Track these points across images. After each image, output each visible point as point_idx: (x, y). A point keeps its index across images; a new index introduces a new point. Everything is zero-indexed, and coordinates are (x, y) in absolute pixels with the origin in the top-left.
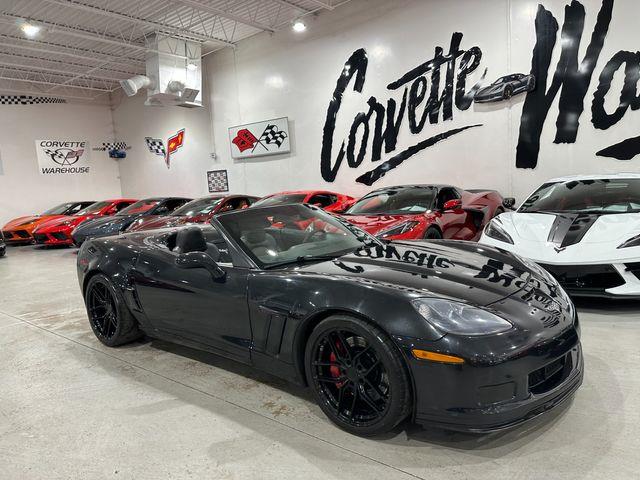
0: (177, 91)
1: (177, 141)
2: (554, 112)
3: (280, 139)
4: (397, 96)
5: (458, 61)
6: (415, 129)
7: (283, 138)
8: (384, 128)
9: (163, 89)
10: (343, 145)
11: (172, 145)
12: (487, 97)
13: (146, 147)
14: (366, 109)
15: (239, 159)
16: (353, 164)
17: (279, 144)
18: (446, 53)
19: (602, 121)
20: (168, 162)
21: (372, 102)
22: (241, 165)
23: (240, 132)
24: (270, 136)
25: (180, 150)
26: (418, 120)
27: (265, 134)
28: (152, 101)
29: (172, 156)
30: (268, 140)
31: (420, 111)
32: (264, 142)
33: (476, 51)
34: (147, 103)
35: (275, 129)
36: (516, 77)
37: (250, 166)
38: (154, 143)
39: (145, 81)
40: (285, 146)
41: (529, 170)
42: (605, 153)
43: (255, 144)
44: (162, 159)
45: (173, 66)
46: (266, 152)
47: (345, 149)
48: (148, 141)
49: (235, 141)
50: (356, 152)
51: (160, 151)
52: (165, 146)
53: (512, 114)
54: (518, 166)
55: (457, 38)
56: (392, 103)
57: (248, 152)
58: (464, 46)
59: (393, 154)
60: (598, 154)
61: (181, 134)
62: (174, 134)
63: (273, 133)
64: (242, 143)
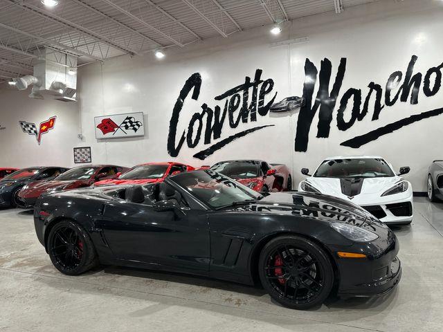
0: (59, 88)
1: (48, 125)
2: (316, 120)
3: (136, 127)
4: (222, 104)
5: (260, 86)
6: (233, 126)
7: (139, 126)
8: (213, 123)
9: (48, 87)
10: (184, 133)
11: (44, 128)
12: (278, 109)
13: (20, 128)
14: (200, 111)
15: (102, 139)
16: (191, 146)
17: (135, 130)
18: (252, 80)
19: (343, 126)
20: (39, 140)
21: (204, 106)
22: (103, 144)
23: (103, 121)
24: (129, 124)
25: (50, 131)
26: (235, 120)
27: (124, 123)
28: (35, 95)
29: (43, 136)
30: (127, 127)
31: (236, 114)
32: (123, 129)
33: (271, 81)
34: (31, 96)
35: (133, 120)
36: (295, 98)
37: (110, 144)
38: (27, 126)
39: (34, 80)
40: (140, 131)
41: (302, 153)
42: (345, 144)
43: (116, 129)
44: (34, 138)
45: (57, 71)
46: (125, 135)
47: (185, 136)
48: (22, 124)
49: (99, 126)
50: (194, 138)
51: (32, 131)
52: (38, 128)
53: (293, 119)
54: (296, 150)
55: (259, 73)
56: (218, 108)
57: (110, 135)
58: (264, 78)
59: (219, 140)
60: (342, 144)
61: (53, 120)
62: (46, 119)
63: (131, 122)
64: (106, 128)
